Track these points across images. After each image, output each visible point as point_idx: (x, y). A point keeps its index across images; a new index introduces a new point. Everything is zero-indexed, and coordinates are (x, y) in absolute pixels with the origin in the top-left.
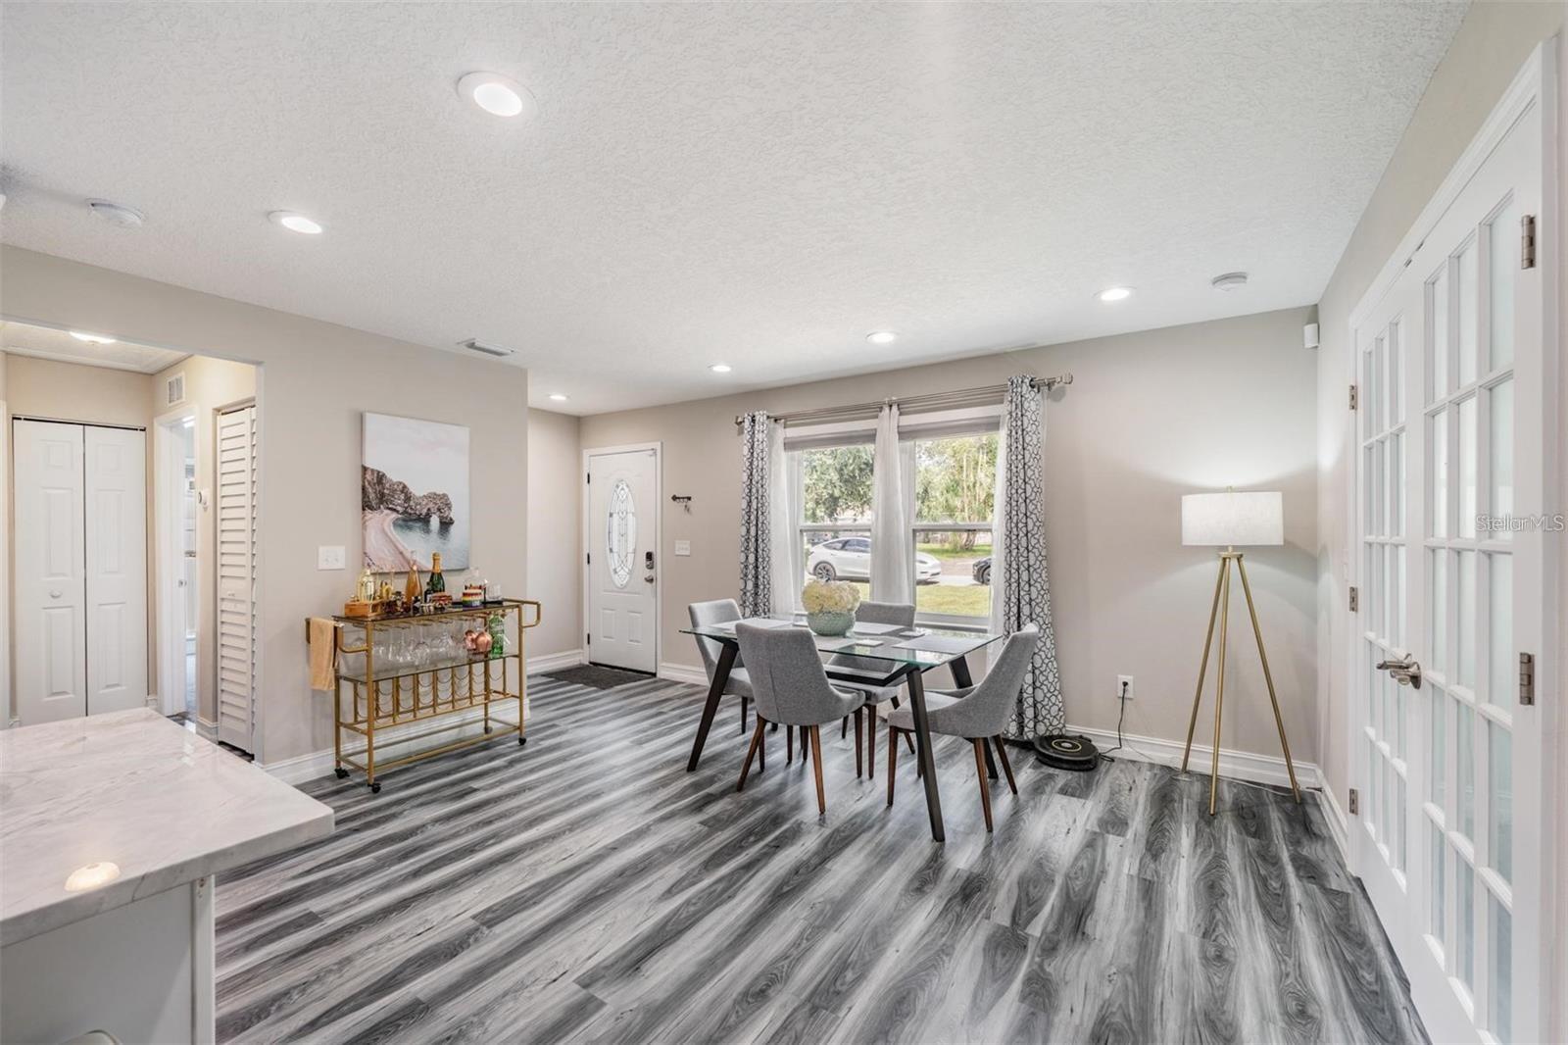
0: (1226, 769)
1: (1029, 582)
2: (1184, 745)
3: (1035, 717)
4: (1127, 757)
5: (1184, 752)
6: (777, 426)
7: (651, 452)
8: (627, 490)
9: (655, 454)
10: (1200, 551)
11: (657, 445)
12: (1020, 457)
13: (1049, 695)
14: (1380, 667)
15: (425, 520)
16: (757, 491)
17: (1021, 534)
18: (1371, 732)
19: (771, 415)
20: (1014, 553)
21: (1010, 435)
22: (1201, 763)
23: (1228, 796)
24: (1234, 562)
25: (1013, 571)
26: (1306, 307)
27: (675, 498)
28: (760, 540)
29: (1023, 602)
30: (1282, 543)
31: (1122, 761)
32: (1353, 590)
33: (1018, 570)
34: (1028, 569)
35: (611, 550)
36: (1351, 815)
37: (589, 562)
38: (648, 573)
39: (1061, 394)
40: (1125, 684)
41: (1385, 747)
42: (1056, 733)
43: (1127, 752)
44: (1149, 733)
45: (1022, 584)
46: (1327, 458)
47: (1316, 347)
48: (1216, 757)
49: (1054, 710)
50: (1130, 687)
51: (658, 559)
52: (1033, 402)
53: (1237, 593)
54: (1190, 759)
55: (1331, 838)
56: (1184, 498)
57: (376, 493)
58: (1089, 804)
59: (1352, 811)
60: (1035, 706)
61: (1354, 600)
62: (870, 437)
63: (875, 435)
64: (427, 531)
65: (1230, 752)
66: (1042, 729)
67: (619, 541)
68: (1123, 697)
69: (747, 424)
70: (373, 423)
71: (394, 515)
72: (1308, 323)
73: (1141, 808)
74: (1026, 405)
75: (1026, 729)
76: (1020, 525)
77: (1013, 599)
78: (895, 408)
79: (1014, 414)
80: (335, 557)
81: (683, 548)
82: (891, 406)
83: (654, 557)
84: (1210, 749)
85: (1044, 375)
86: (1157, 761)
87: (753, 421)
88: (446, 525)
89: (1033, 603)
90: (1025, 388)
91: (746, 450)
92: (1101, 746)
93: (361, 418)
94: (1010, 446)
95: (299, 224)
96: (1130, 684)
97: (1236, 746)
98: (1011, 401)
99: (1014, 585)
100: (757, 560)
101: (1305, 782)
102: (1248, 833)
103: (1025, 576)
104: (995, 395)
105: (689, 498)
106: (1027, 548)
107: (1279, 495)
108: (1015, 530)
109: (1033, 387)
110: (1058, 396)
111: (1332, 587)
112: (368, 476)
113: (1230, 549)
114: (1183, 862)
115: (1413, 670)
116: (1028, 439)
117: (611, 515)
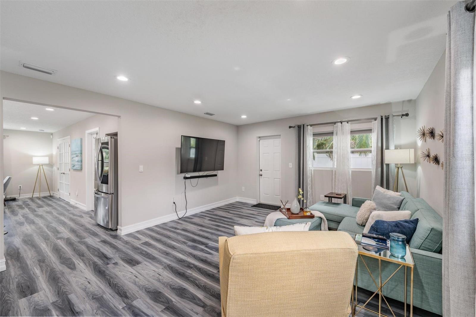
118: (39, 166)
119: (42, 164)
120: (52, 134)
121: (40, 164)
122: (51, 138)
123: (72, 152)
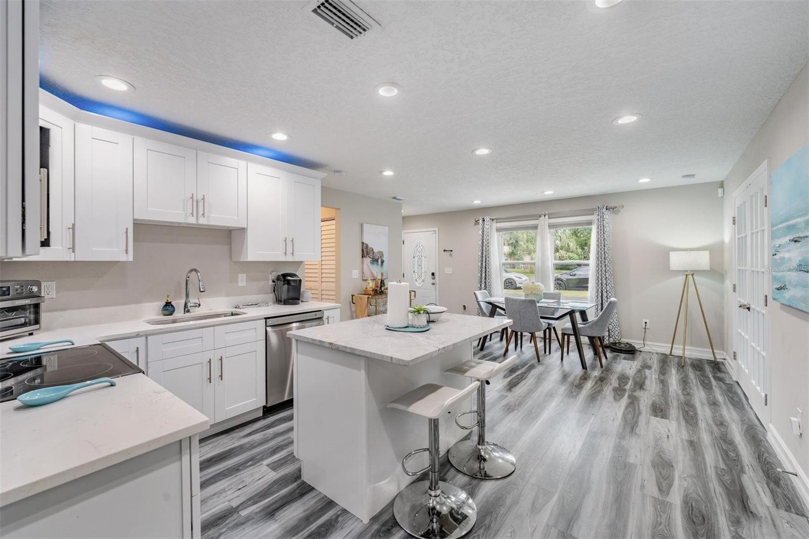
0: (688, 354)
1: (606, 284)
2: (670, 346)
3: (609, 335)
4: (646, 351)
5: (670, 348)
6: (493, 222)
7: (434, 232)
8: (422, 247)
9: (436, 233)
10: (677, 272)
11: (436, 229)
12: (602, 236)
13: (614, 327)
14: (740, 307)
15: (377, 261)
16: (486, 248)
17: (603, 266)
18: (740, 331)
19: (491, 218)
20: (600, 273)
21: (598, 228)
22: (677, 352)
23: (689, 362)
24: (691, 276)
25: (599, 280)
26: (719, 182)
27: (445, 251)
28: (487, 268)
29: (604, 292)
30: (709, 269)
31: (645, 352)
32: (734, 285)
33: (601, 279)
34: (606, 279)
35: (414, 272)
36: (734, 360)
37: (404, 276)
38: (432, 281)
39: (619, 212)
40: (646, 323)
41: (743, 334)
42: (617, 341)
43: (647, 349)
44: (656, 341)
45: (603, 285)
46: (727, 239)
47: (723, 197)
48: (684, 349)
49: (616, 333)
50: (647, 324)
51: (437, 275)
52: (608, 216)
53: (692, 289)
54: (673, 351)
55: (728, 373)
56: (671, 253)
57: (366, 251)
58: (636, 362)
59: (735, 359)
60: (609, 331)
61: (734, 288)
62: (535, 227)
63: (537, 226)
64: (378, 265)
65: (689, 348)
66: (611, 340)
67: (418, 268)
68: (645, 328)
69: (481, 221)
70: (366, 227)
71: (370, 259)
72: (719, 188)
73: (655, 364)
74: (604, 217)
75: (605, 340)
76: (602, 262)
77: (600, 290)
78: (547, 216)
79: (600, 220)
80: (356, 274)
81: (449, 271)
82: (545, 216)
83: (435, 274)
84: (682, 347)
85: (612, 205)
86: (659, 352)
87: (484, 220)
88: (382, 262)
89: (608, 292)
90: (604, 210)
91: (480, 232)
92: (637, 347)
93: (362, 225)
94: (598, 232)
95: (388, 173)
96: (648, 322)
97: (691, 345)
98: (598, 215)
99: (600, 285)
100: (486, 275)
101: (719, 358)
102: (697, 370)
103: (604, 282)
104: (591, 212)
105: (452, 251)
106: (605, 271)
107: (707, 252)
108: (600, 264)
109: (607, 209)
110: (617, 213)
111: (728, 284)
112: (364, 246)
113: (689, 272)
114: (674, 377)
115: (748, 306)
116: (605, 230)
117: (414, 257)
118: (685, 276)
119: (691, 271)
120: (722, 185)
121: (687, 271)
122: (720, 195)
123: (773, 226)
